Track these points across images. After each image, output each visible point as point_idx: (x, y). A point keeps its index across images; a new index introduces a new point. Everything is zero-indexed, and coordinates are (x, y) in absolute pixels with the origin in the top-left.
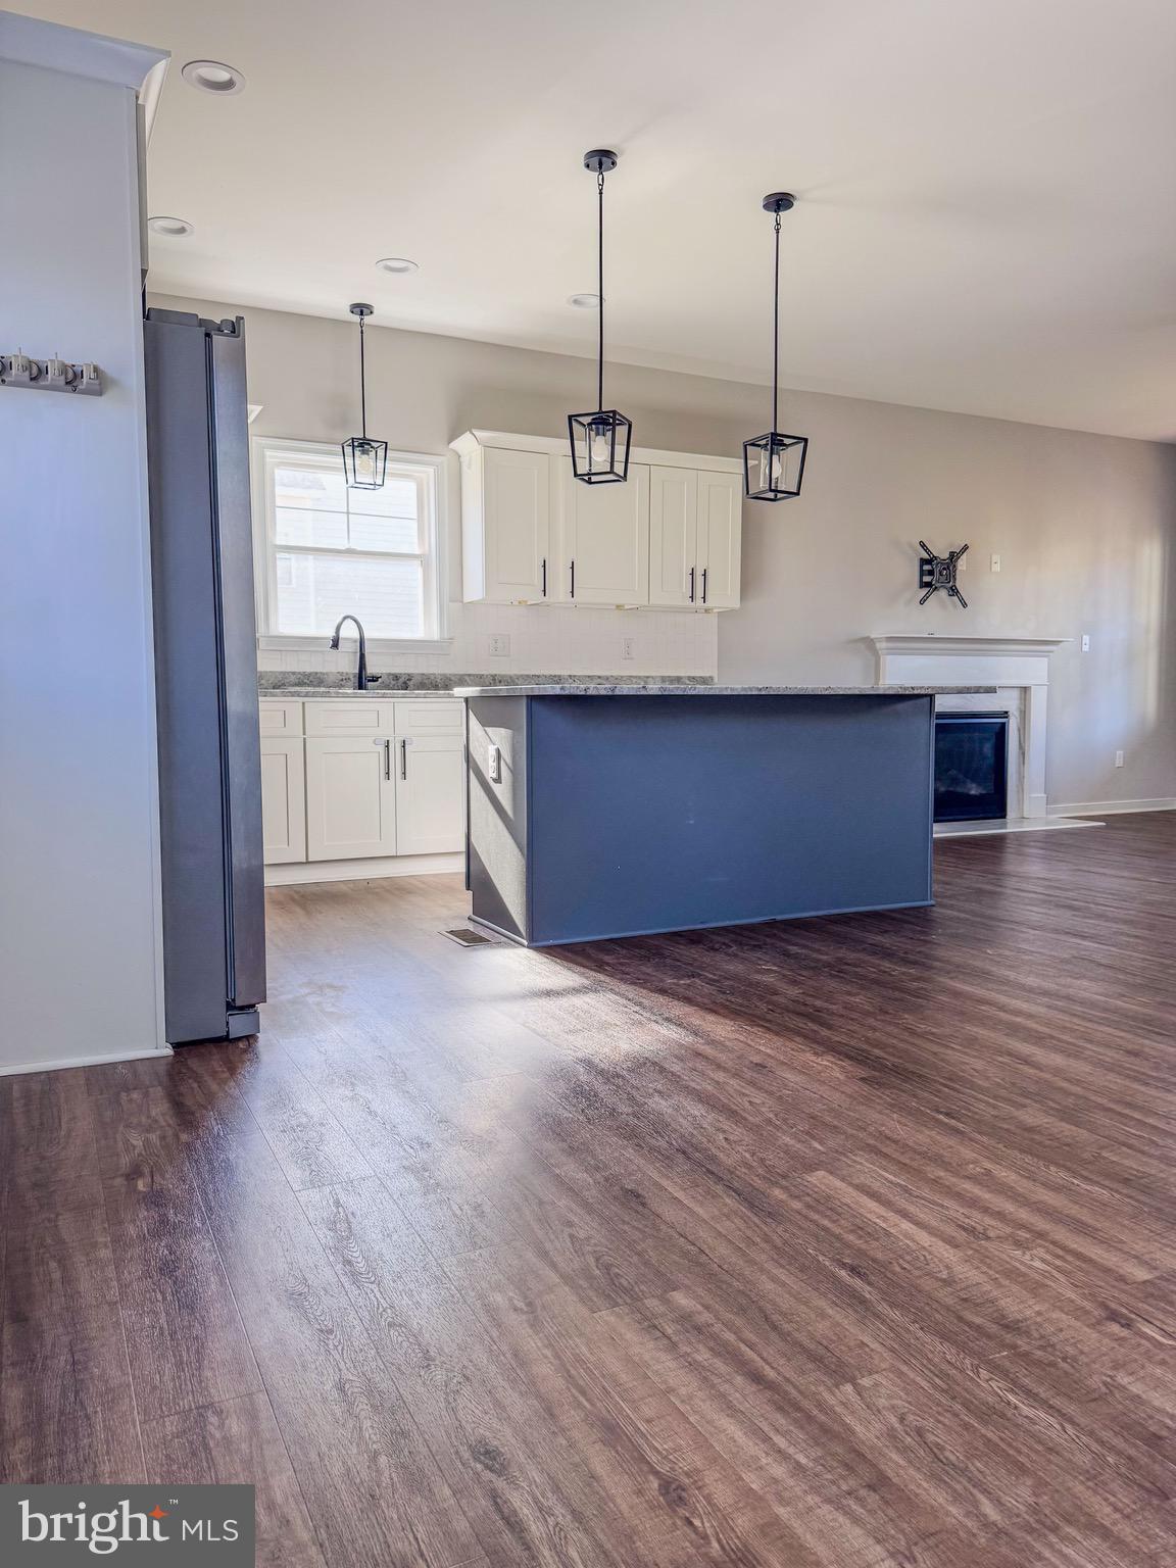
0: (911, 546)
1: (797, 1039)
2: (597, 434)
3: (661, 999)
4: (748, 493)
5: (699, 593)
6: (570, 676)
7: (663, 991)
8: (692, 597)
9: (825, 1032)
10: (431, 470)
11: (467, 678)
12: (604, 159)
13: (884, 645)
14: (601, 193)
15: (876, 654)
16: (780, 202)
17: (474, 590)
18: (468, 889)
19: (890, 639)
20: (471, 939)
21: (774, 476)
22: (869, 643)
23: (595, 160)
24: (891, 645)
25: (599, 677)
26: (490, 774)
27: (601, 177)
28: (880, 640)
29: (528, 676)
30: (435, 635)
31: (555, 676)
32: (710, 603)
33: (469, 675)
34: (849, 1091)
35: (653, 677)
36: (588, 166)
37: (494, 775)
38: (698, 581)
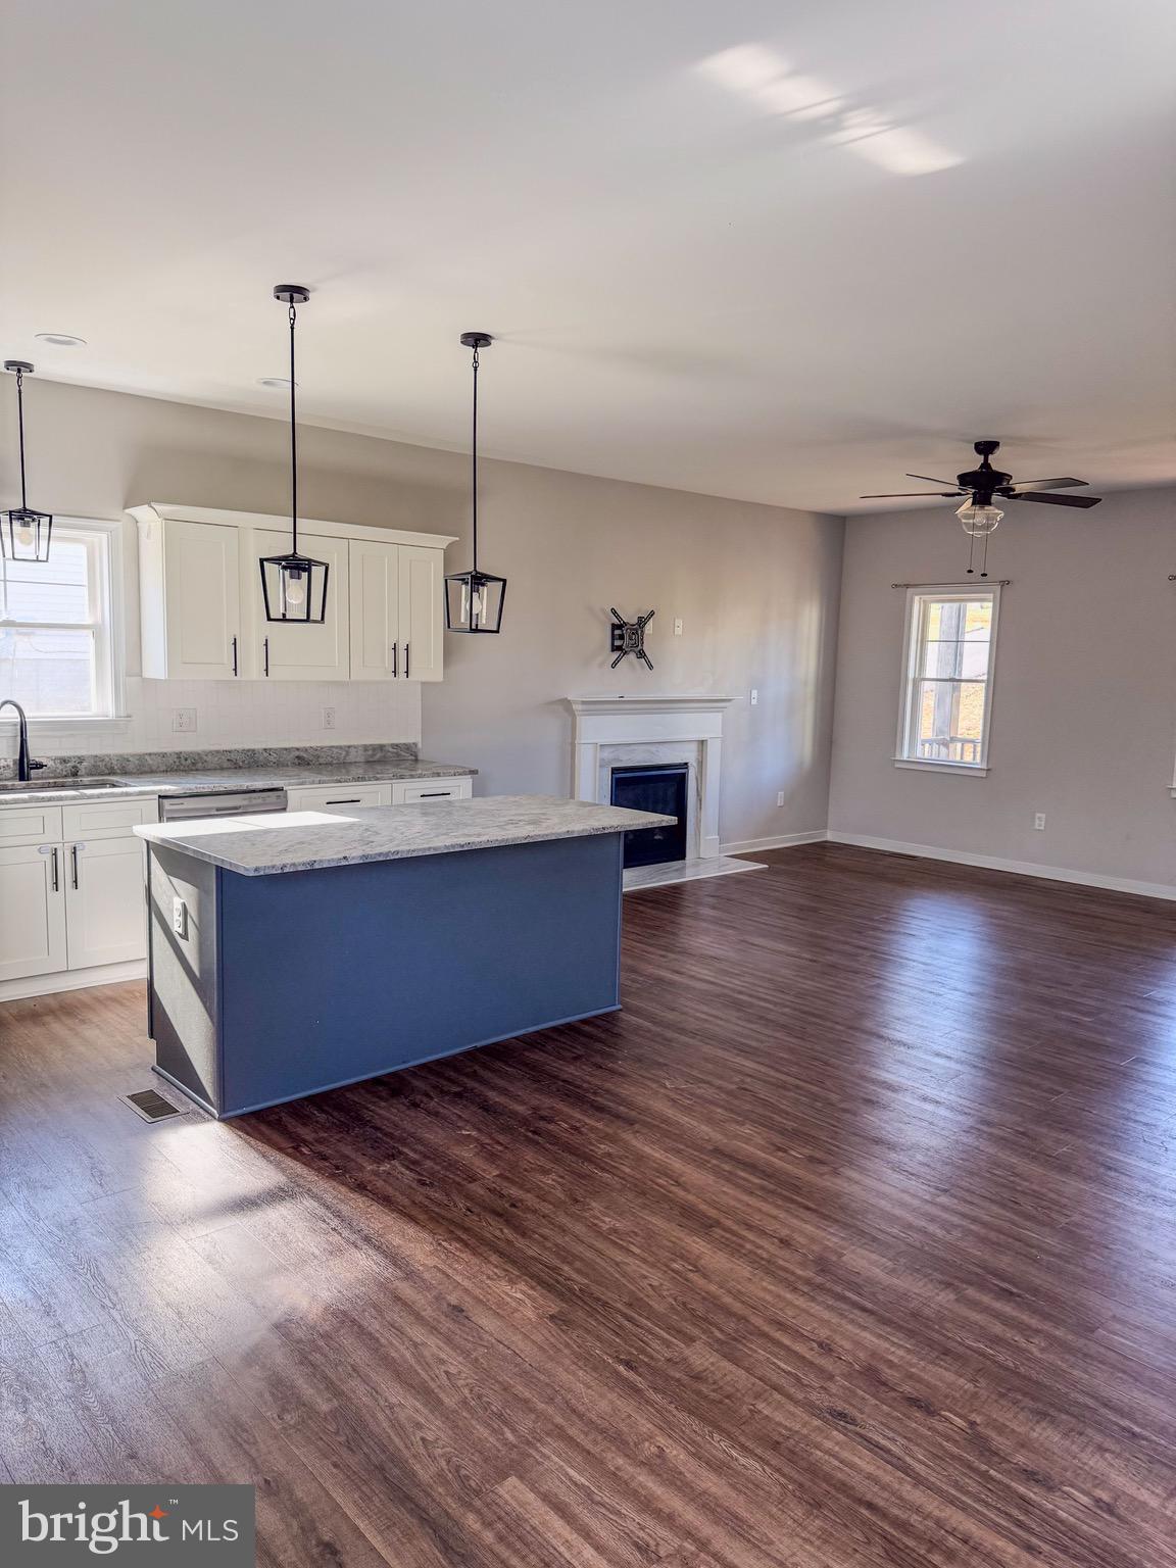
0: (603, 610)
1: (494, 1258)
2: (292, 577)
3: (360, 1201)
4: (449, 627)
5: (402, 668)
6: (265, 750)
7: (361, 1188)
8: (395, 672)
9: (520, 1243)
10: (104, 536)
11: (147, 757)
12: (295, 295)
13: (580, 707)
14: (292, 328)
15: (572, 714)
16: (477, 340)
17: (156, 665)
18: (152, 1036)
19: (584, 703)
20: (155, 1108)
21: (474, 612)
22: (566, 704)
23: (287, 295)
24: (585, 707)
25: (298, 749)
26: (176, 927)
27: (292, 310)
28: (576, 702)
29: (218, 752)
30: (110, 710)
31: (248, 750)
32: (414, 675)
33: (150, 754)
34: (538, 1338)
35: (355, 747)
36: (278, 298)
37: (180, 930)
38: (401, 659)
